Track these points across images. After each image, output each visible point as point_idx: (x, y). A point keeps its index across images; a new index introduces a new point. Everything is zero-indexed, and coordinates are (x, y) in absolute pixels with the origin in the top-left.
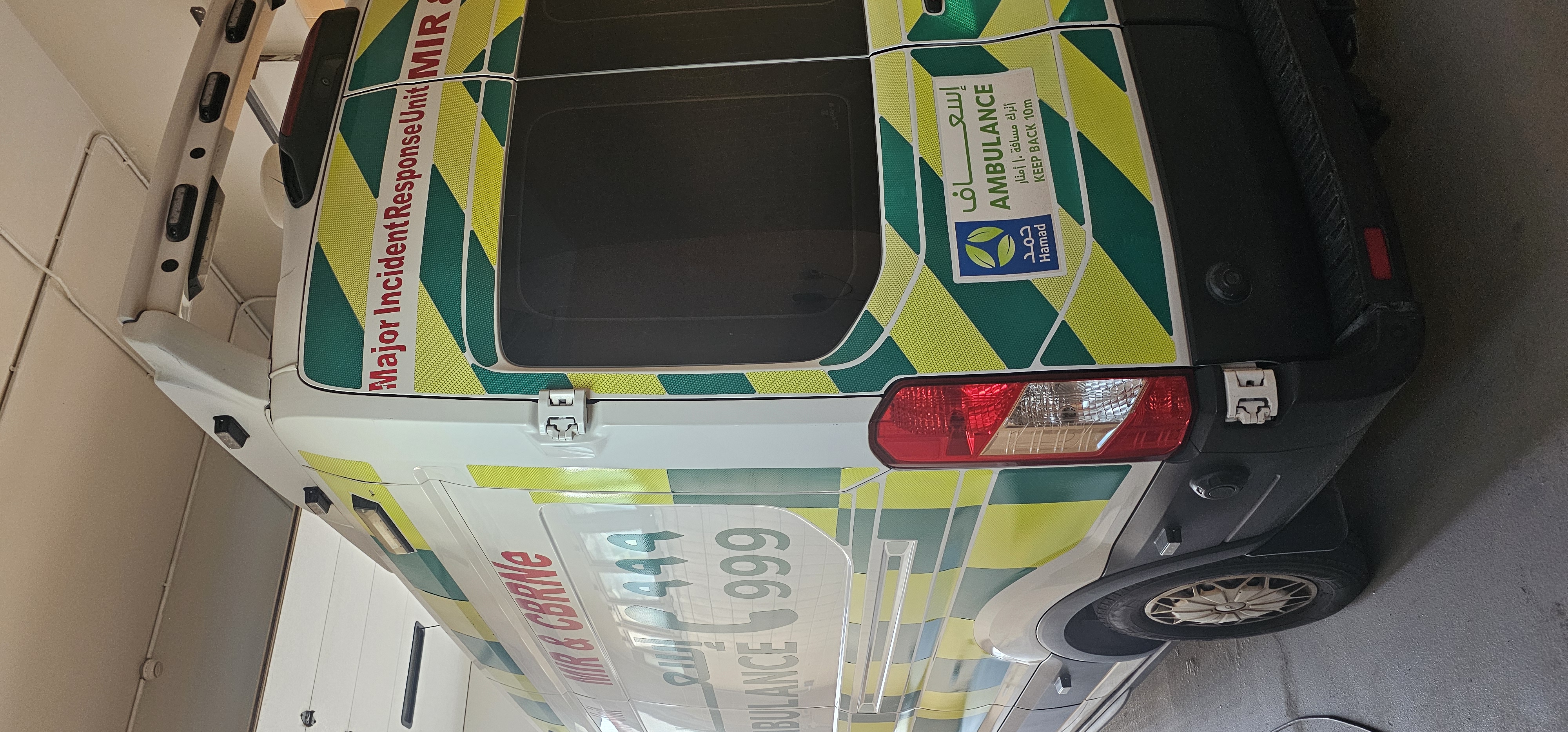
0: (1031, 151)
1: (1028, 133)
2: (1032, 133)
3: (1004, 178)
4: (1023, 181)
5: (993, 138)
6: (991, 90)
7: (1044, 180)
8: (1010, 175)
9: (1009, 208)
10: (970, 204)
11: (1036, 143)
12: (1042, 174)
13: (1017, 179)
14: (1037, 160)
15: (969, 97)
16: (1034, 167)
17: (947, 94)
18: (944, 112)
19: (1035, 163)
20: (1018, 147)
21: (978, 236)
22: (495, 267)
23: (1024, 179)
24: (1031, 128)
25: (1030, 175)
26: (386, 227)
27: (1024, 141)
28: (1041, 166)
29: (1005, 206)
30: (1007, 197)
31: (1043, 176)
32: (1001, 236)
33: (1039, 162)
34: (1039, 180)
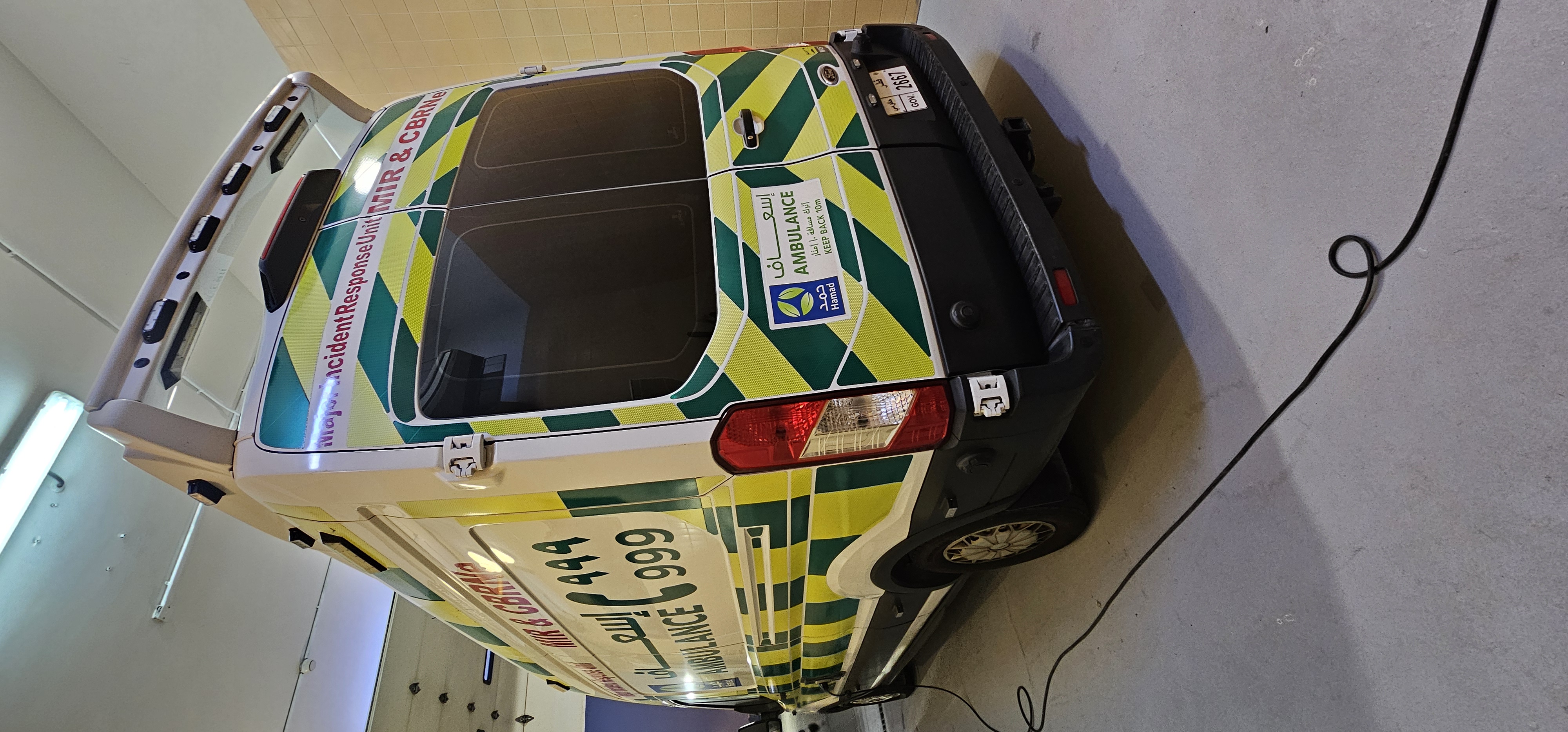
0: (821, 233)
1: (819, 221)
2: (821, 221)
3: (804, 253)
4: (818, 254)
5: (794, 226)
6: (792, 195)
7: (831, 252)
8: (808, 251)
9: (808, 273)
10: (780, 273)
11: (824, 227)
12: (830, 249)
13: (813, 253)
14: (826, 239)
15: (777, 201)
16: (824, 244)
17: (762, 199)
18: (759, 211)
19: (824, 241)
20: (812, 231)
21: (785, 295)
22: (419, 345)
23: (818, 253)
24: (821, 218)
25: (821, 250)
26: (336, 321)
27: (816, 227)
28: (829, 243)
29: (804, 272)
30: (806, 266)
31: (831, 250)
32: (803, 293)
33: (827, 241)
34: (828, 252)
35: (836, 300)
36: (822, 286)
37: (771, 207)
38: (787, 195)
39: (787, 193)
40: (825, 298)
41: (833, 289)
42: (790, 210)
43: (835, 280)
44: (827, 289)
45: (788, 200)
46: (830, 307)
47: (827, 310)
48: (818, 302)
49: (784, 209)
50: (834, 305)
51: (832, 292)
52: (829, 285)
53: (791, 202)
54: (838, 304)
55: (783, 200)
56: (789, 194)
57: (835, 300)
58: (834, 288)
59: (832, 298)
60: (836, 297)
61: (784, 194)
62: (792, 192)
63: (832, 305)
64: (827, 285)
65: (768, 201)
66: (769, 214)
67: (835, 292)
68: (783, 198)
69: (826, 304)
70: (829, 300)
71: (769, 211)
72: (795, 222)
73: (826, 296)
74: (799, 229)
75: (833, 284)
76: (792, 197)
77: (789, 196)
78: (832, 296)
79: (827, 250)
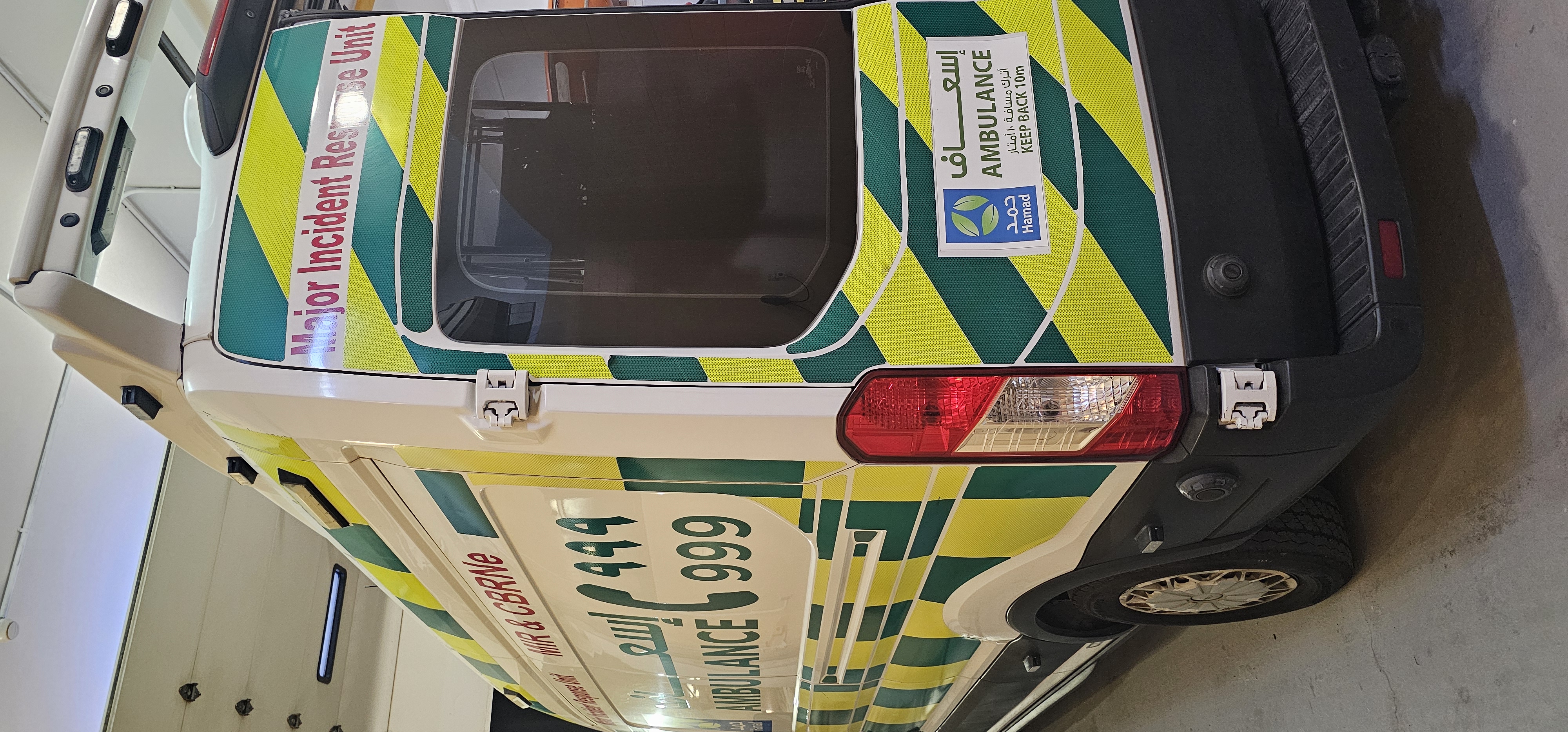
35: (1031, 219)
36: (1013, 197)
37: (957, 71)
38: (981, 57)
39: (981, 52)
40: (1015, 215)
41: (1027, 204)
42: (984, 78)
43: (1031, 190)
44: (1019, 202)
45: (982, 64)
46: (1020, 229)
47: (1016, 232)
48: (1005, 219)
49: (976, 76)
50: (1027, 227)
51: (1026, 207)
52: (1023, 196)
53: (987, 66)
54: (1031, 226)
55: (975, 63)
56: (985, 54)
57: (1029, 220)
58: (1029, 203)
59: (1025, 217)
60: (1031, 216)
61: (978, 54)
62: (989, 52)
63: (1023, 227)
64: (1019, 196)
65: (952, 61)
66: (951, 81)
67: (1030, 209)
68: (975, 60)
69: (1015, 224)
70: (1021, 218)
71: (952, 76)
72: (988, 98)
73: (1017, 213)
74: (994, 110)
75: (1028, 196)
76: (989, 60)
77: (985, 58)
78: (1025, 213)
79: (1026, 146)
